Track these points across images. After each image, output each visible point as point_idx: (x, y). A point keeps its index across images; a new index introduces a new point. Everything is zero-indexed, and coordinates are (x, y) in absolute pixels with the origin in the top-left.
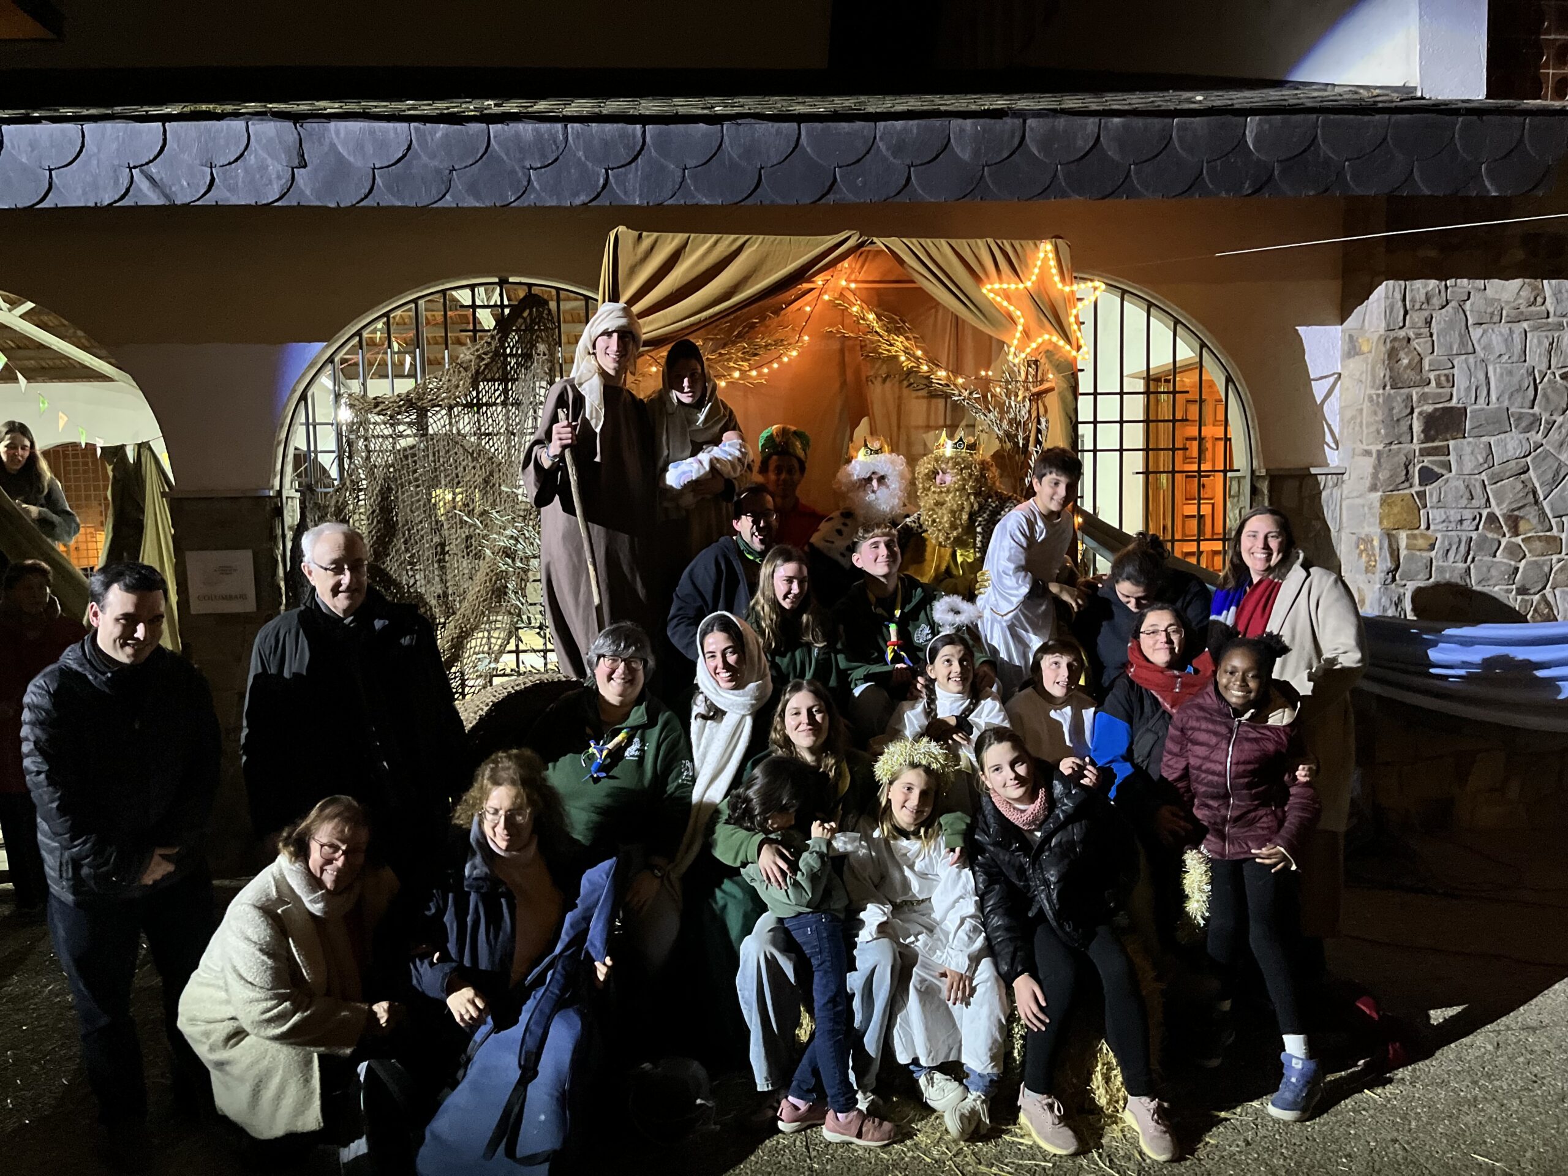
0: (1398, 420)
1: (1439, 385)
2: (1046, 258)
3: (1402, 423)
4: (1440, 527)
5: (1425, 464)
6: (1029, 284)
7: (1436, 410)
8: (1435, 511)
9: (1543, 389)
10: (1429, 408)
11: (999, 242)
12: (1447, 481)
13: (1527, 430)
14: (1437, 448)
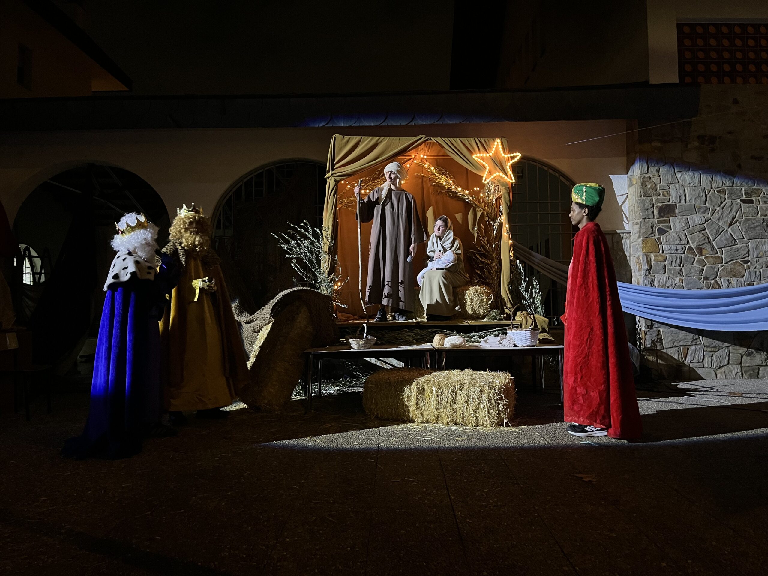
0: (647, 209)
1: (664, 195)
2: (498, 145)
3: (649, 210)
4: (668, 252)
5: (660, 227)
6: (491, 154)
7: (663, 205)
8: (666, 246)
9: (710, 197)
10: (660, 205)
11: (479, 139)
12: (670, 233)
13: (704, 213)
14: (665, 220)
